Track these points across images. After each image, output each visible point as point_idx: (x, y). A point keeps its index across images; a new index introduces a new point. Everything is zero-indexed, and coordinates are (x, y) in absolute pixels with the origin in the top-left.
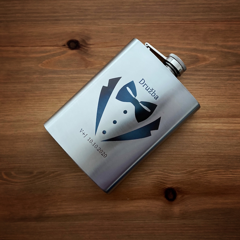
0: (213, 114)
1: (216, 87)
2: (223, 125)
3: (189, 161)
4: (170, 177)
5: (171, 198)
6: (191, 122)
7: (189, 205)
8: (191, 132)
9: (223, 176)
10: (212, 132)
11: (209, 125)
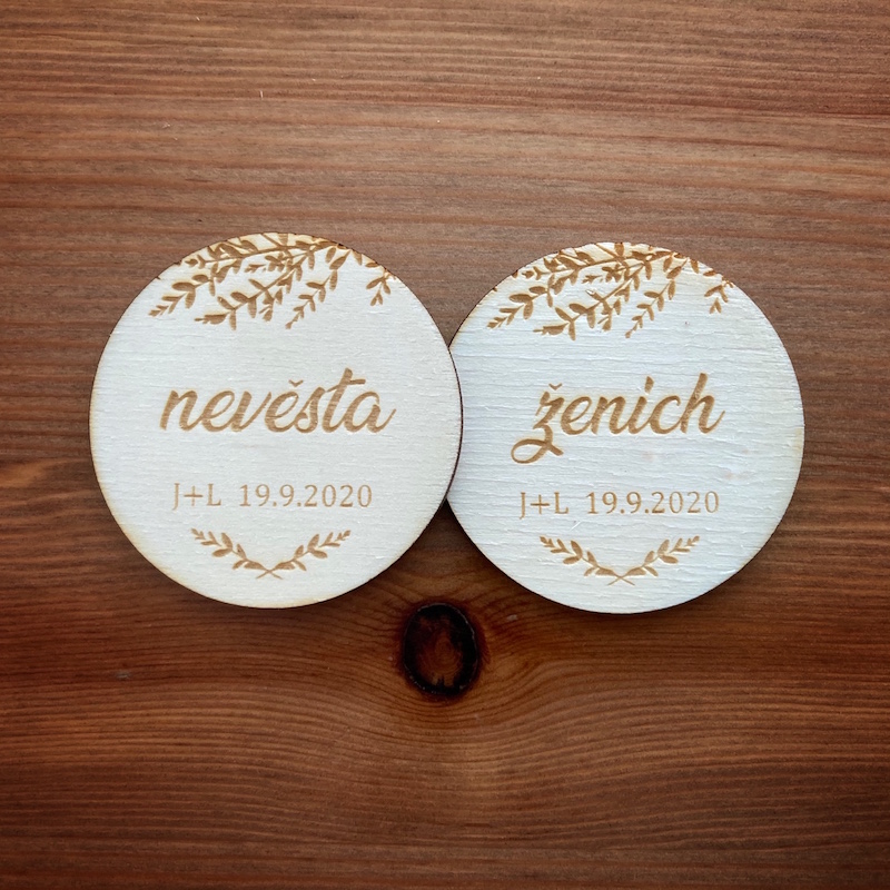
0: (765, 87)
2: (836, 166)
5: (441, 681)
6: (612, 132)
7: (572, 733)
8: (608, 203)
9: (830, 527)
10: (760, 212)
11: (735, 159)
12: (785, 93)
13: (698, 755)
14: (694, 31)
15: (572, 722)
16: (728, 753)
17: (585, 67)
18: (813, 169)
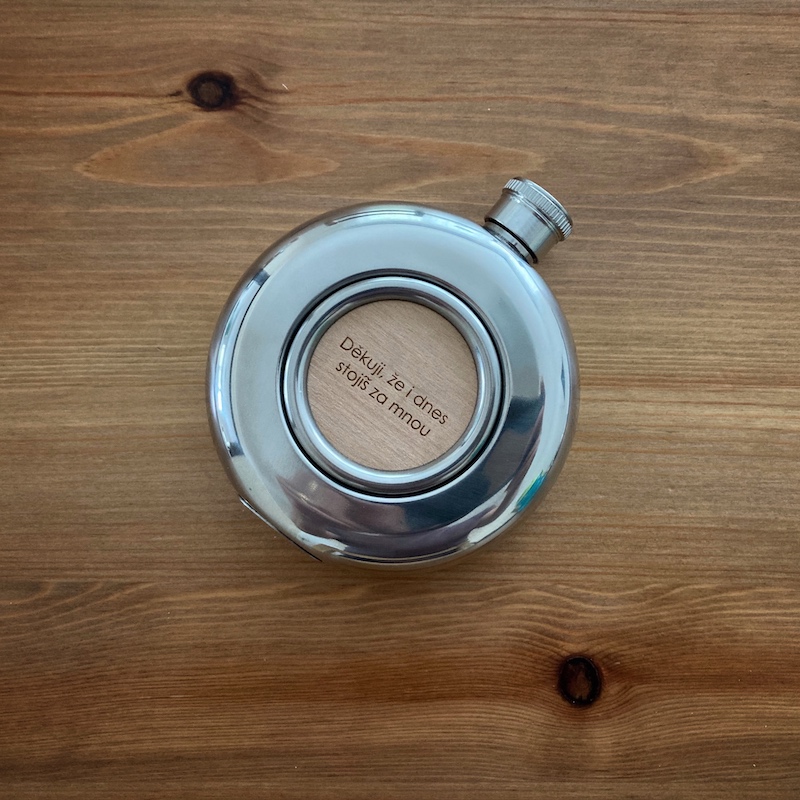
0: (748, 372)
1: (761, 265)
2: (787, 415)
3: (656, 551)
4: (580, 615)
5: (581, 697)
6: (665, 399)
7: (650, 722)
8: (663, 438)
9: (784, 611)
10: (746, 442)
11: (732, 412)
12: (758, 375)
13: (716, 732)
14: (708, 341)
15: (650, 716)
16: (732, 731)
17: (649, 363)
18: (774, 417)
